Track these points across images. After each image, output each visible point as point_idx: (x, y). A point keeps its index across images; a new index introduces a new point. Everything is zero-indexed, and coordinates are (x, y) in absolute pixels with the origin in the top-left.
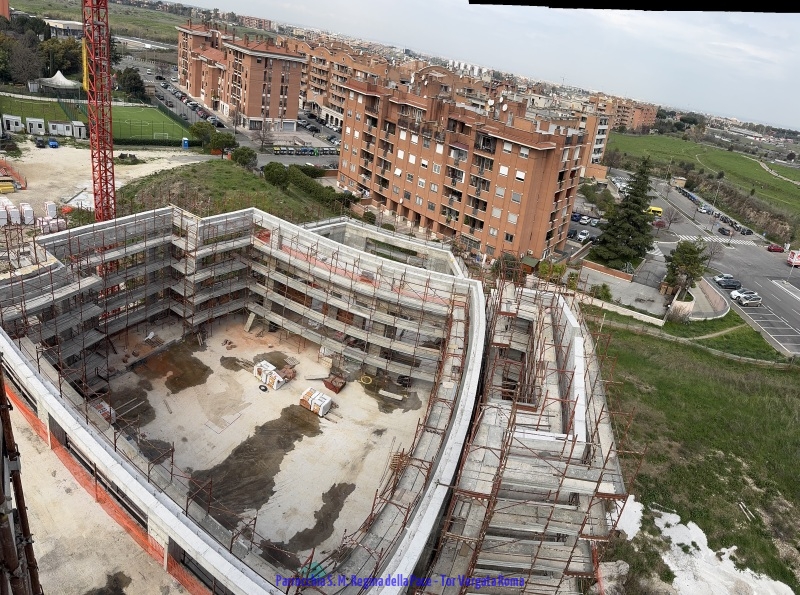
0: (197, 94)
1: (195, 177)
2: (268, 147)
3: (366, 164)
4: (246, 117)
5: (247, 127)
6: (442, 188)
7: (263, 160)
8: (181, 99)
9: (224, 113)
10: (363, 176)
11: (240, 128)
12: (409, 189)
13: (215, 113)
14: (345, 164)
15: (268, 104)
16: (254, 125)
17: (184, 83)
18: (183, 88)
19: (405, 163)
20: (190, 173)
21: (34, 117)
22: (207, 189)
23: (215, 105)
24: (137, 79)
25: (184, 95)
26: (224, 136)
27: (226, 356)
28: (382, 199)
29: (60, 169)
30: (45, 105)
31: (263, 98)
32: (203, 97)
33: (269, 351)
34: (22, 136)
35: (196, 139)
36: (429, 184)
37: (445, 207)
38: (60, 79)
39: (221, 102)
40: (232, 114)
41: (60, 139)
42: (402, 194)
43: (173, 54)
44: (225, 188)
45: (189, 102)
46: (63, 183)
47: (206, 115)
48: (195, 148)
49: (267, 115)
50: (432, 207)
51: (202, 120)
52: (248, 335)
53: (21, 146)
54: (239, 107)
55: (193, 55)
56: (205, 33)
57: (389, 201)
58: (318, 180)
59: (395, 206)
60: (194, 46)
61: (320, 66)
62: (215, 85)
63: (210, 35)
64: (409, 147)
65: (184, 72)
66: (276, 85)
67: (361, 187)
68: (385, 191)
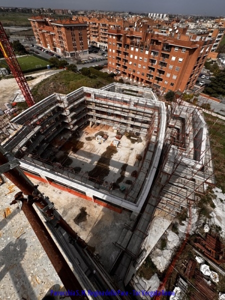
0: (47, 47)
2: (80, 62)
3: (118, 62)
4: (68, 52)
5: (70, 56)
6: (147, 67)
7: (79, 67)
8: (41, 50)
9: (59, 51)
10: (117, 66)
11: (67, 57)
12: (134, 69)
14: (110, 63)
15: (76, 45)
16: (72, 55)
18: (40, 45)
19: (133, 59)
23: (55, 50)
24: (20, 44)
25: (42, 48)
26: (62, 61)
28: (125, 73)
32: (49, 47)
35: (52, 64)
36: (142, 66)
37: (148, 74)
39: (57, 48)
40: (63, 52)
42: (132, 71)
43: (31, 31)
45: (44, 50)
47: (53, 54)
48: (53, 68)
49: (76, 50)
50: (143, 75)
51: (52, 57)
52: (91, 129)
54: (64, 49)
55: (40, 30)
56: (41, 20)
57: (127, 74)
58: (101, 71)
59: (129, 75)
60: (39, 27)
61: (94, 26)
62: (52, 41)
63: (44, 20)
64: (134, 53)
65: (38, 39)
66: (77, 37)
67: (117, 70)
68: (126, 71)
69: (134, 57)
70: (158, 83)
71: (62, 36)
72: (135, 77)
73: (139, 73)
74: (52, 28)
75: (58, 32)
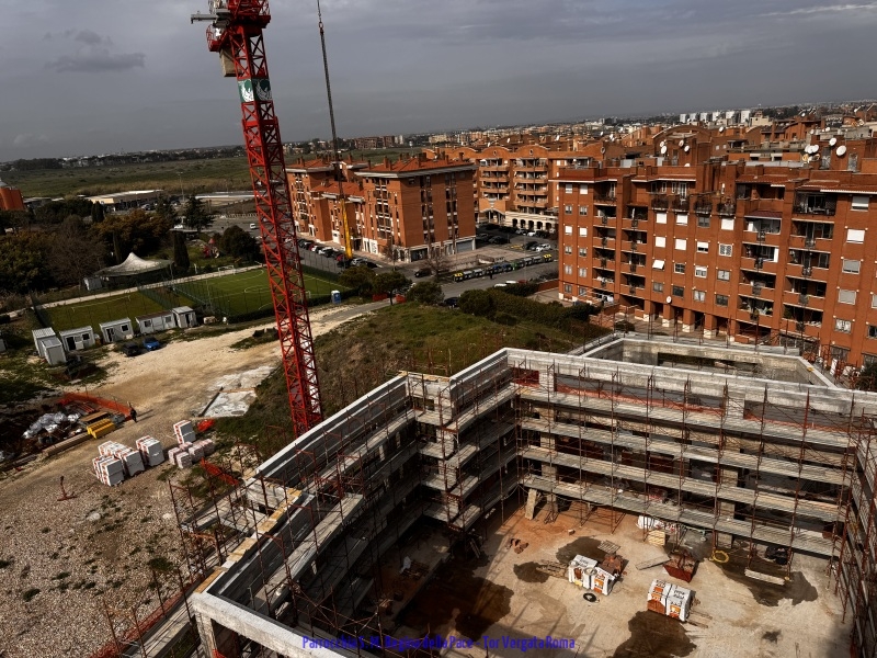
0: (328, 237)
1: (376, 332)
3: (604, 264)
4: (404, 249)
5: (407, 261)
6: (737, 274)
8: (309, 247)
9: (372, 248)
10: (599, 279)
12: (680, 283)
13: (358, 253)
14: (568, 270)
15: (432, 227)
16: (415, 256)
17: (306, 229)
18: (305, 235)
19: (669, 251)
20: (369, 329)
21: (111, 320)
22: (398, 342)
23: (357, 245)
25: (312, 243)
27: (519, 564)
29: (176, 374)
30: (122, 299)
31: (424, 222)
32: (336, 240)
33: (571, 540)
34: (97, 351)
36: (712, 273)
37: (744, 299)
38: (135, 262)
39: (365, 240)
40: (386, 250)
41: (160, 337)
42: (670, 291)
44: (422, 335)
45: (319, 249)
46: (186, 391)
47: (348, 260)
48: (351, 300)
49: (433, 239)
50: (722, 301)
52: (534, 524)
53: (102, 363)
54: (392, 241)
55: (314, 195)
56: (325, 168)
57: (647, 305)
58: (533, 297)
59: (658, 308)
60: (313, 186)
61: (495, 168)
62: (352, 221)
63: (331, 168)
64: (672, 231)
65: (303, 217)
66: (440, 203)
67: (598, 293)
68: (640, 292)
69: (671, 243)
70: (801, 328)
71: (390, 204)
72: (687, 314)
73: (700, 297)
74: (357, 185)
75: (376, 194)
